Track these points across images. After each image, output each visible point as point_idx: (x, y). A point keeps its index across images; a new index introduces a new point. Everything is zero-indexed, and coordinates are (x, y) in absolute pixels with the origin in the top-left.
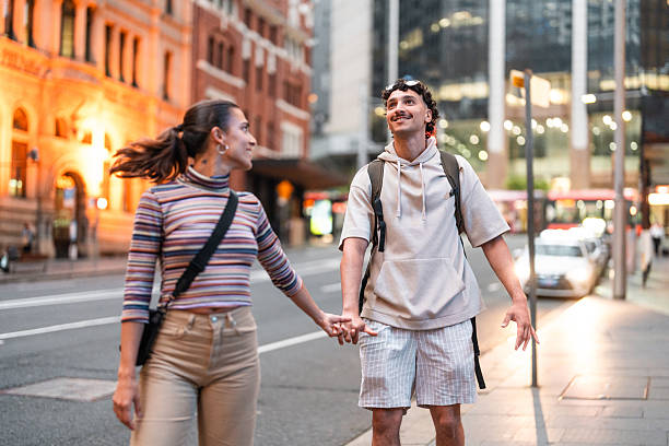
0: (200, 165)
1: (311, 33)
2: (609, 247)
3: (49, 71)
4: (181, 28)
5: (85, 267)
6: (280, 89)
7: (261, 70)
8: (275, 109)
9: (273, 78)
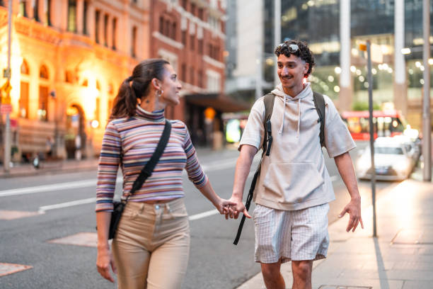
0: (145, 104)
1: (225, 12)
2: (420, 147)
3: (60, 41)
4: (142, 12)
5: (86, 164)
6: (206, 49)
7: (193, 37)
8: (202, 62)
9: (201, 42)
